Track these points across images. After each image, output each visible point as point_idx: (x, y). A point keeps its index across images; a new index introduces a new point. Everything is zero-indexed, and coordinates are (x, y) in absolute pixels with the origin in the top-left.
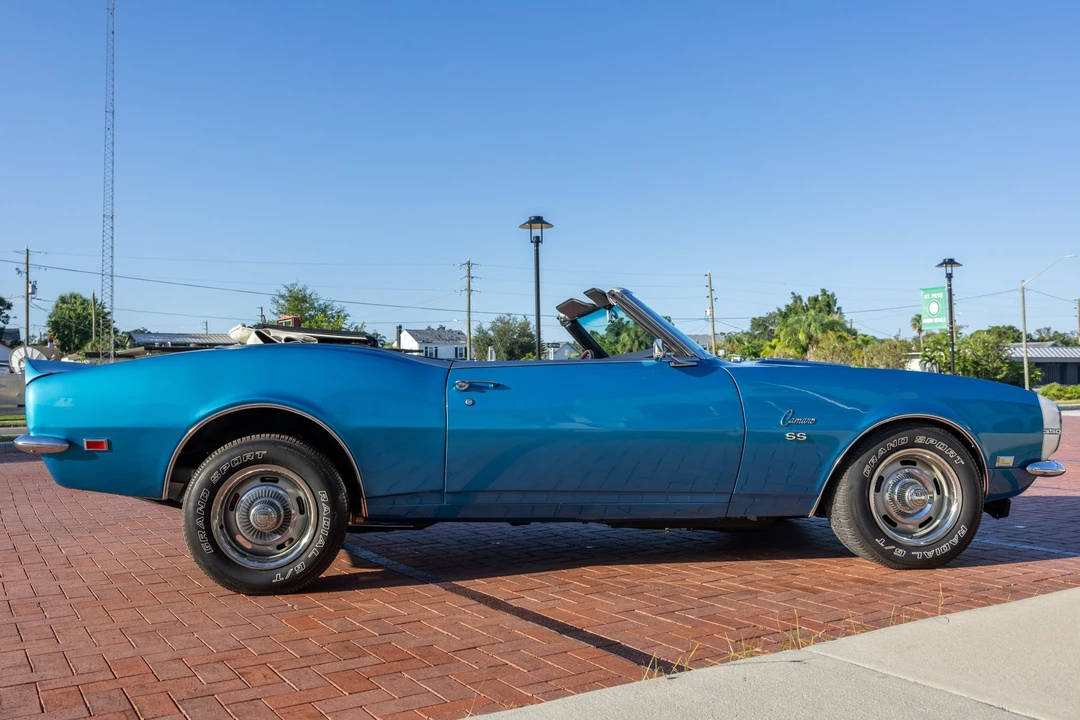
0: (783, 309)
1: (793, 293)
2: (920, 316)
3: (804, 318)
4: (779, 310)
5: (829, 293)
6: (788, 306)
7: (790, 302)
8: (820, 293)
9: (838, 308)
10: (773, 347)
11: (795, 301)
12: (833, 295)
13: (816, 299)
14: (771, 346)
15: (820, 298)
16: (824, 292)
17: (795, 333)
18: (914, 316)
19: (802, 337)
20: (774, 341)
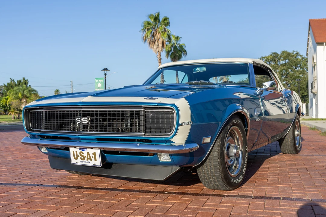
0: (6, 84)
1: (11, 78)
2: (58, 90)
3: (21, 88)
4: (4, 85)
5: (26, 79)
6: (8, 83)
7: (9, 82)
8: (22, 79)
9: (30, 86)
10: (7, 99)
11: (11, 82)
12: (27, 80)
13: (20, 81)
14: (6, 99)
15: (22, 81)
16: (24, 78)
17: (16, 94)
18: (56, 90)
19: (20, 95)
20: (7, 97)
